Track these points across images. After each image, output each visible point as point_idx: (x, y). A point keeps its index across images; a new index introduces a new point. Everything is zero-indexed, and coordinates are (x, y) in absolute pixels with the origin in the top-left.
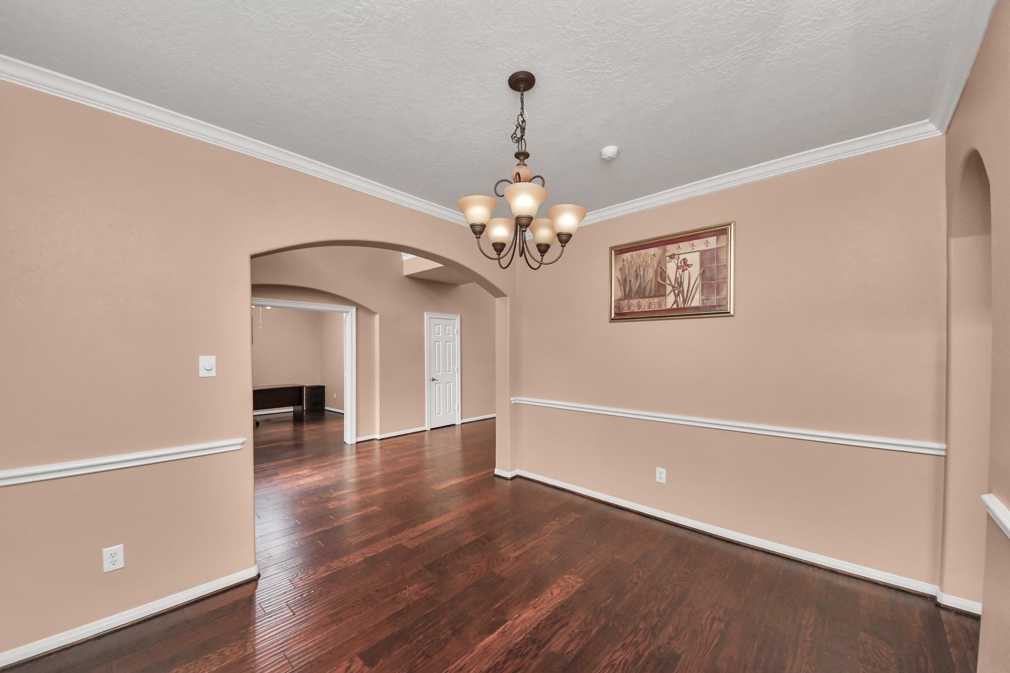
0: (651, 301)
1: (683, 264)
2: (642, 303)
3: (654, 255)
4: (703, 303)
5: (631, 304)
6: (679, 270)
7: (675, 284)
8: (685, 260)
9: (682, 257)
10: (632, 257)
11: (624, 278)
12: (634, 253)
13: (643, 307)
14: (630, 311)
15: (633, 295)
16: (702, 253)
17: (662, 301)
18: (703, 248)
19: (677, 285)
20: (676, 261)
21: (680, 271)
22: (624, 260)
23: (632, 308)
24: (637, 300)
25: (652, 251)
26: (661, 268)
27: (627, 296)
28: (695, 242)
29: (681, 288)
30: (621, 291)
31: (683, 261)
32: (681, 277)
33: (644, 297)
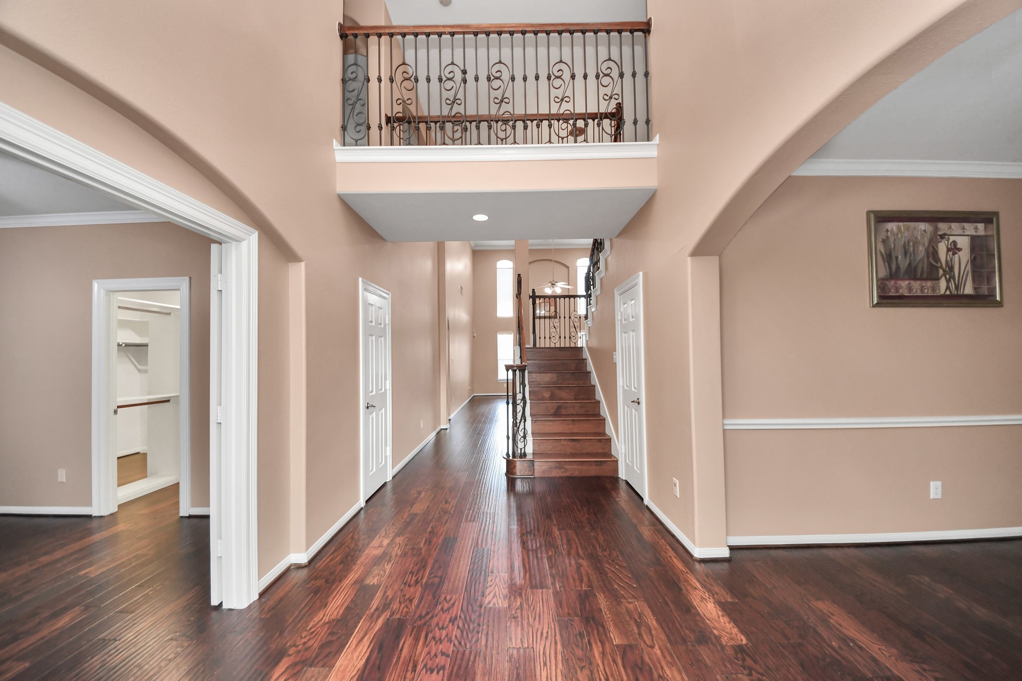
0: (924, 285)
1: (953, 247)
2: (913, 286)
3: (925, 231)
4: (976, 292)
5: (900, 285)
6: (949, 252)
7: (946, 267)
8: (954, 242)
9: (952, 238)
10: (899, 228)
11: (888, 253)
12: (901, 224)
13: (914, 290)
14: (898, 294)
15: (901, 276)
16: (973, 239)
17: (935, 285)
18: (973, 233)
19: (947, 269)
20: (946, 242)
21: (951, 253)
22: (887, 231)
23: (901, 291)
24: (907, 282)
25: (922, 226)
26: (933, 247)
27: (894, 275)
28: (966, 225)
29: (952, 274)
30: (886, 269)
31: (953, 244)
32: (951, 260)
33: (915, 279)
